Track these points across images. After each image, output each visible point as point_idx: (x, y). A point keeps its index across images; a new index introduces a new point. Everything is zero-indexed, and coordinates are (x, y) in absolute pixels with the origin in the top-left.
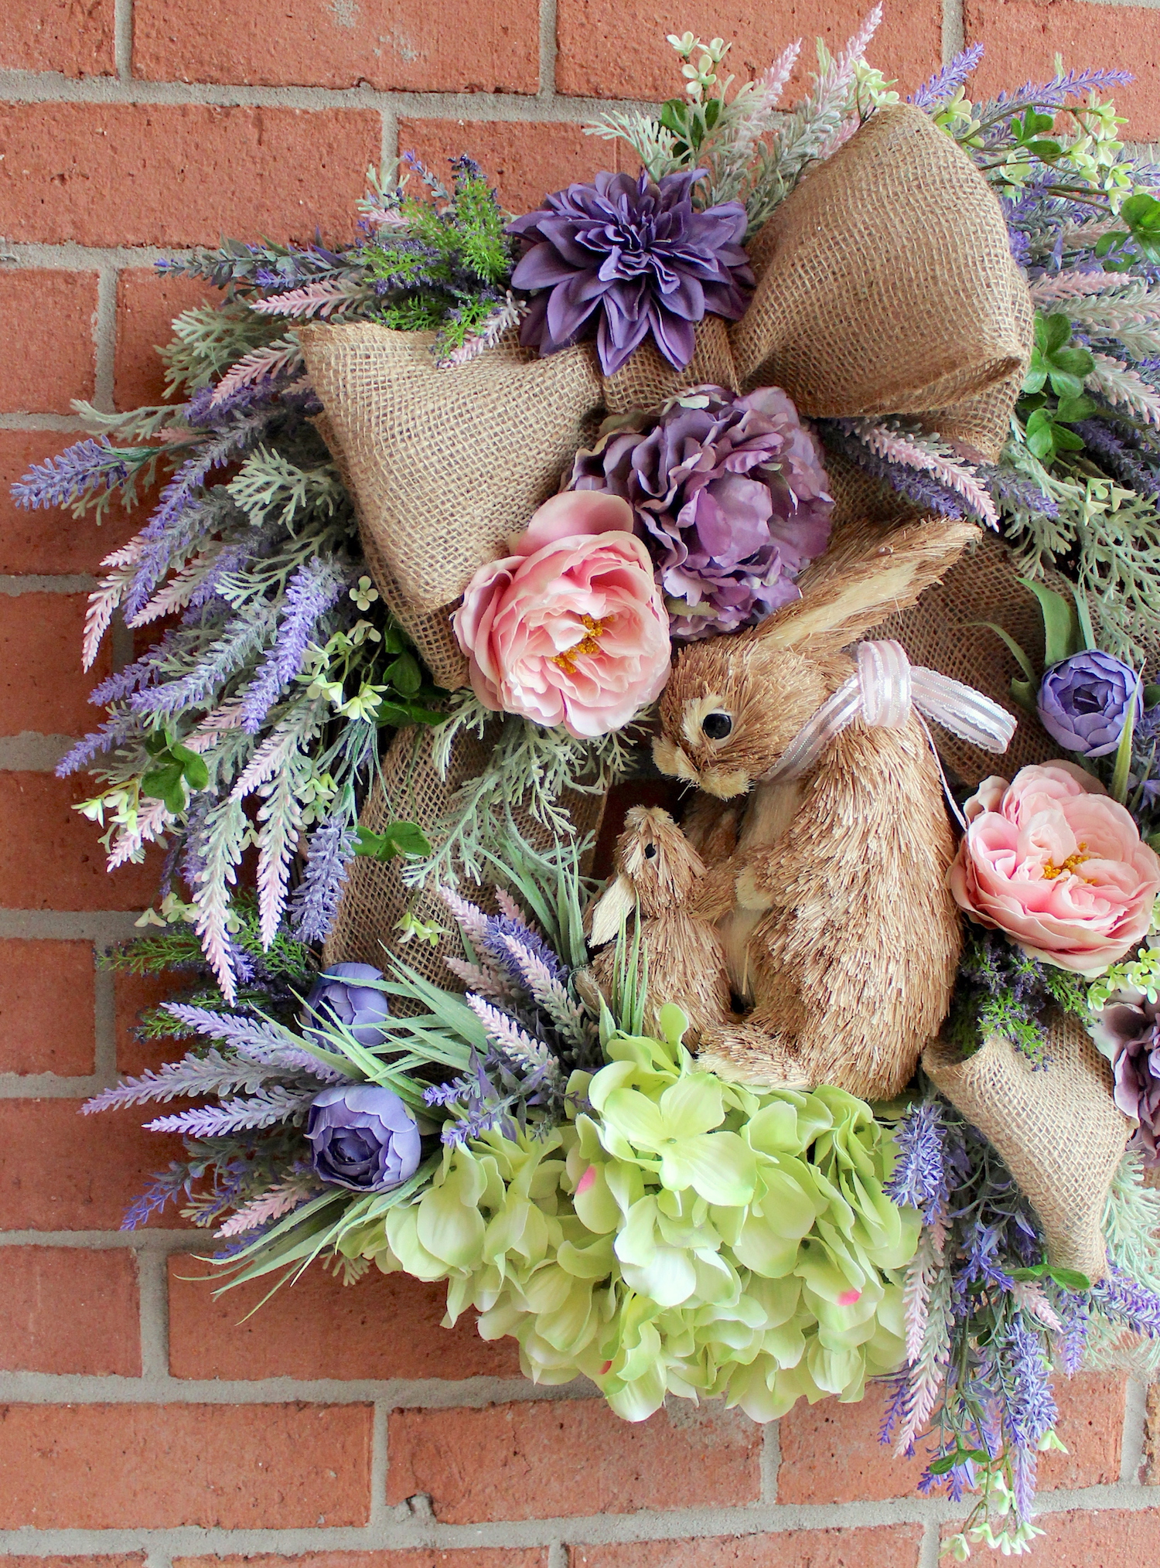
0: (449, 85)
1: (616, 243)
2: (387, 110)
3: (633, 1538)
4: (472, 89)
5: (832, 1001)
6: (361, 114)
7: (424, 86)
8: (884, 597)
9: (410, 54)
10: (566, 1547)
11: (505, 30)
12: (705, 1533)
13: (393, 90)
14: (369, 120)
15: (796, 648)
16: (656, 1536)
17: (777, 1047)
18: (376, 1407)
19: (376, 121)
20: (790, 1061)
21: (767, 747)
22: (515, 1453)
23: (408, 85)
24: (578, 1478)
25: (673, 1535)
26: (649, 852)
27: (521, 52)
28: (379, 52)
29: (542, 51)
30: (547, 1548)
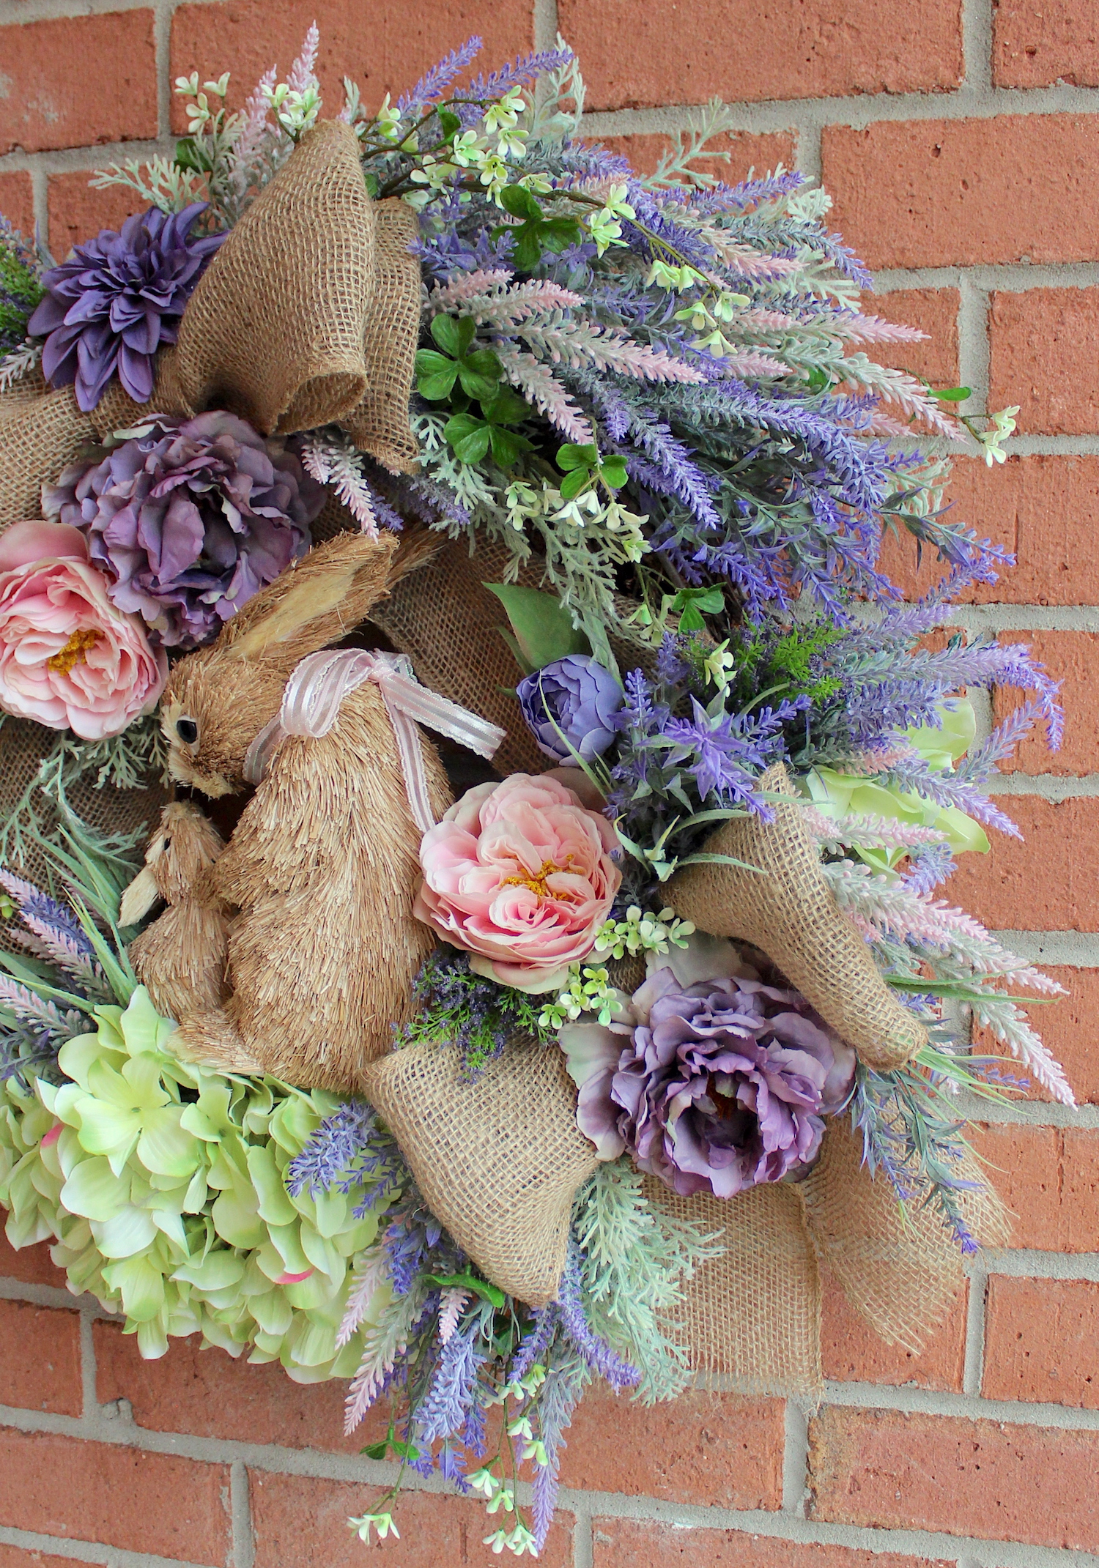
0: (82, 140)
1: (91, 288)
2: (37, 171)
3: (303, 1473)
4: (103, 140)
5: (260, 996)
6: (14, 176)
7: (63, 143)
8: (324, 608)
9: (53, 116)
10: (246, 1468)
11: (127, 81)
12: (368, 1481)
13: (41, 150)
14: (21, 180)
15: (254, 658)
16: (324, 1475)
17: (228, 1034)
18: (81, 1315)
19: (27, 181)
20: (238, 1048)
21: (222, 753)
22: (196, 1376)
23: (50, 145)
24: (249, 1408)
25: (337, 1477)
26: (167, 844)
27: (142, 100)
28: (27, 118)
29: (159, 97)
30: (228, 1466)
